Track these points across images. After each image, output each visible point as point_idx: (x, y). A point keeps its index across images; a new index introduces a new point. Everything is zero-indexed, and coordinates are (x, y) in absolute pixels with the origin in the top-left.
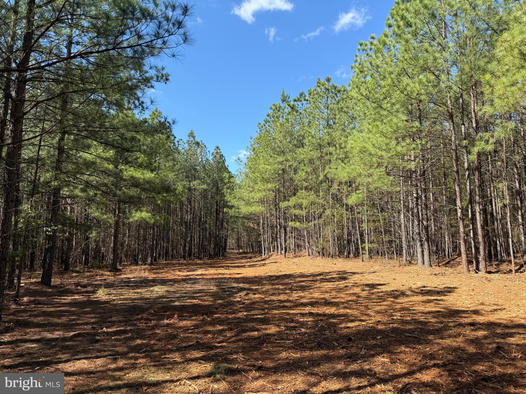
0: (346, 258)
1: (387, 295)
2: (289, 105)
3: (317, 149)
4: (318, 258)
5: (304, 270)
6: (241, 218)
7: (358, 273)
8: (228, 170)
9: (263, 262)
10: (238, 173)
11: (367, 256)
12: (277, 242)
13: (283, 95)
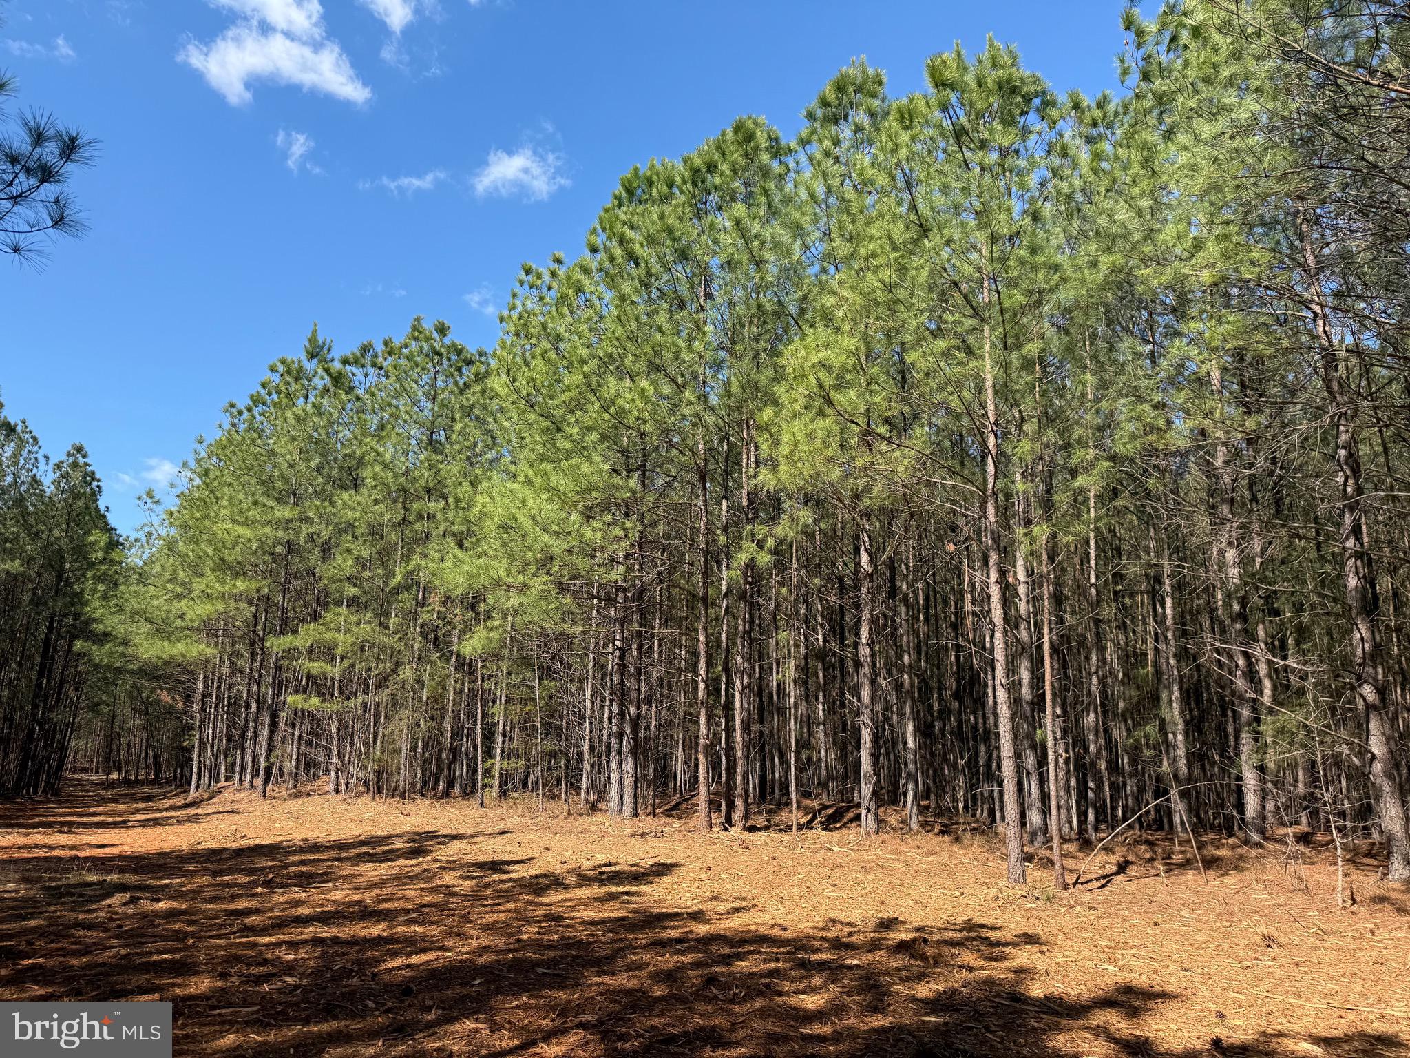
0: (441, 797)
1: (521, 886)
2: (327, 370)
3: (394, 501)
4: (362, 799)
5: (317, 834)
6: (132, 672)
7: (462, 837)
8: (107, 524)
9: (192, 811)
10: (141, 535)
11: (495, 791)
12: (243, 750)
13: (313, 340)
